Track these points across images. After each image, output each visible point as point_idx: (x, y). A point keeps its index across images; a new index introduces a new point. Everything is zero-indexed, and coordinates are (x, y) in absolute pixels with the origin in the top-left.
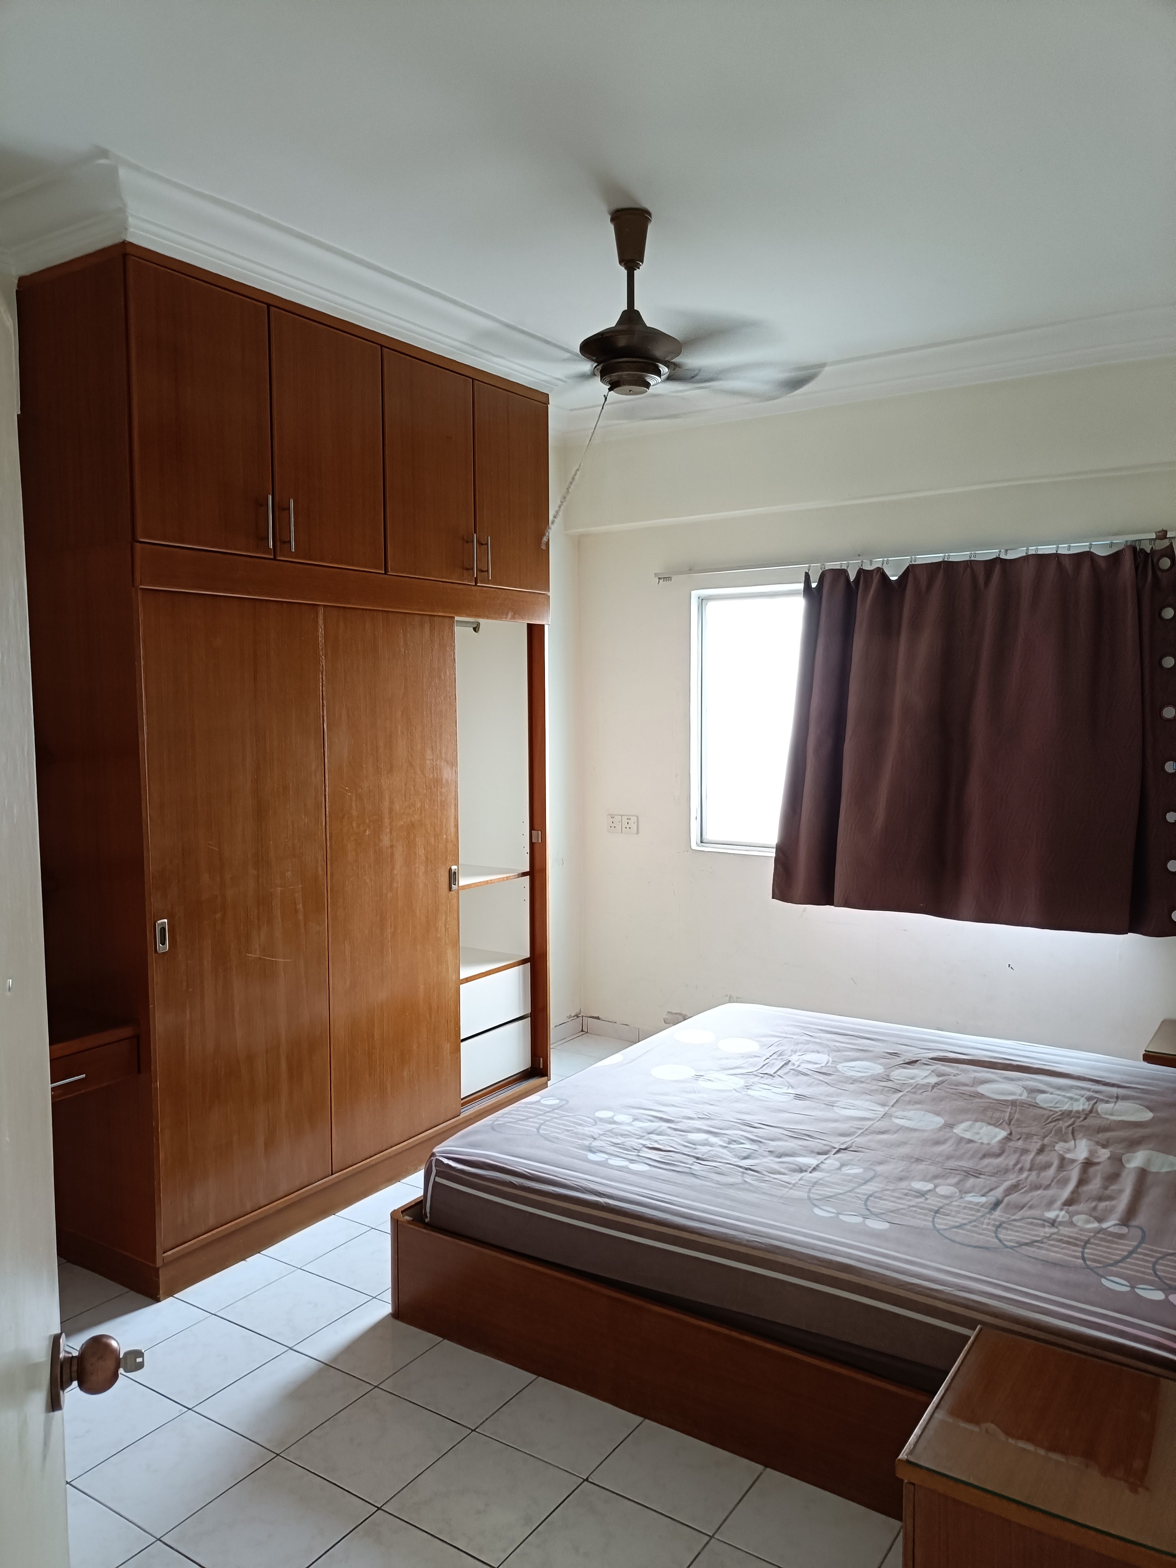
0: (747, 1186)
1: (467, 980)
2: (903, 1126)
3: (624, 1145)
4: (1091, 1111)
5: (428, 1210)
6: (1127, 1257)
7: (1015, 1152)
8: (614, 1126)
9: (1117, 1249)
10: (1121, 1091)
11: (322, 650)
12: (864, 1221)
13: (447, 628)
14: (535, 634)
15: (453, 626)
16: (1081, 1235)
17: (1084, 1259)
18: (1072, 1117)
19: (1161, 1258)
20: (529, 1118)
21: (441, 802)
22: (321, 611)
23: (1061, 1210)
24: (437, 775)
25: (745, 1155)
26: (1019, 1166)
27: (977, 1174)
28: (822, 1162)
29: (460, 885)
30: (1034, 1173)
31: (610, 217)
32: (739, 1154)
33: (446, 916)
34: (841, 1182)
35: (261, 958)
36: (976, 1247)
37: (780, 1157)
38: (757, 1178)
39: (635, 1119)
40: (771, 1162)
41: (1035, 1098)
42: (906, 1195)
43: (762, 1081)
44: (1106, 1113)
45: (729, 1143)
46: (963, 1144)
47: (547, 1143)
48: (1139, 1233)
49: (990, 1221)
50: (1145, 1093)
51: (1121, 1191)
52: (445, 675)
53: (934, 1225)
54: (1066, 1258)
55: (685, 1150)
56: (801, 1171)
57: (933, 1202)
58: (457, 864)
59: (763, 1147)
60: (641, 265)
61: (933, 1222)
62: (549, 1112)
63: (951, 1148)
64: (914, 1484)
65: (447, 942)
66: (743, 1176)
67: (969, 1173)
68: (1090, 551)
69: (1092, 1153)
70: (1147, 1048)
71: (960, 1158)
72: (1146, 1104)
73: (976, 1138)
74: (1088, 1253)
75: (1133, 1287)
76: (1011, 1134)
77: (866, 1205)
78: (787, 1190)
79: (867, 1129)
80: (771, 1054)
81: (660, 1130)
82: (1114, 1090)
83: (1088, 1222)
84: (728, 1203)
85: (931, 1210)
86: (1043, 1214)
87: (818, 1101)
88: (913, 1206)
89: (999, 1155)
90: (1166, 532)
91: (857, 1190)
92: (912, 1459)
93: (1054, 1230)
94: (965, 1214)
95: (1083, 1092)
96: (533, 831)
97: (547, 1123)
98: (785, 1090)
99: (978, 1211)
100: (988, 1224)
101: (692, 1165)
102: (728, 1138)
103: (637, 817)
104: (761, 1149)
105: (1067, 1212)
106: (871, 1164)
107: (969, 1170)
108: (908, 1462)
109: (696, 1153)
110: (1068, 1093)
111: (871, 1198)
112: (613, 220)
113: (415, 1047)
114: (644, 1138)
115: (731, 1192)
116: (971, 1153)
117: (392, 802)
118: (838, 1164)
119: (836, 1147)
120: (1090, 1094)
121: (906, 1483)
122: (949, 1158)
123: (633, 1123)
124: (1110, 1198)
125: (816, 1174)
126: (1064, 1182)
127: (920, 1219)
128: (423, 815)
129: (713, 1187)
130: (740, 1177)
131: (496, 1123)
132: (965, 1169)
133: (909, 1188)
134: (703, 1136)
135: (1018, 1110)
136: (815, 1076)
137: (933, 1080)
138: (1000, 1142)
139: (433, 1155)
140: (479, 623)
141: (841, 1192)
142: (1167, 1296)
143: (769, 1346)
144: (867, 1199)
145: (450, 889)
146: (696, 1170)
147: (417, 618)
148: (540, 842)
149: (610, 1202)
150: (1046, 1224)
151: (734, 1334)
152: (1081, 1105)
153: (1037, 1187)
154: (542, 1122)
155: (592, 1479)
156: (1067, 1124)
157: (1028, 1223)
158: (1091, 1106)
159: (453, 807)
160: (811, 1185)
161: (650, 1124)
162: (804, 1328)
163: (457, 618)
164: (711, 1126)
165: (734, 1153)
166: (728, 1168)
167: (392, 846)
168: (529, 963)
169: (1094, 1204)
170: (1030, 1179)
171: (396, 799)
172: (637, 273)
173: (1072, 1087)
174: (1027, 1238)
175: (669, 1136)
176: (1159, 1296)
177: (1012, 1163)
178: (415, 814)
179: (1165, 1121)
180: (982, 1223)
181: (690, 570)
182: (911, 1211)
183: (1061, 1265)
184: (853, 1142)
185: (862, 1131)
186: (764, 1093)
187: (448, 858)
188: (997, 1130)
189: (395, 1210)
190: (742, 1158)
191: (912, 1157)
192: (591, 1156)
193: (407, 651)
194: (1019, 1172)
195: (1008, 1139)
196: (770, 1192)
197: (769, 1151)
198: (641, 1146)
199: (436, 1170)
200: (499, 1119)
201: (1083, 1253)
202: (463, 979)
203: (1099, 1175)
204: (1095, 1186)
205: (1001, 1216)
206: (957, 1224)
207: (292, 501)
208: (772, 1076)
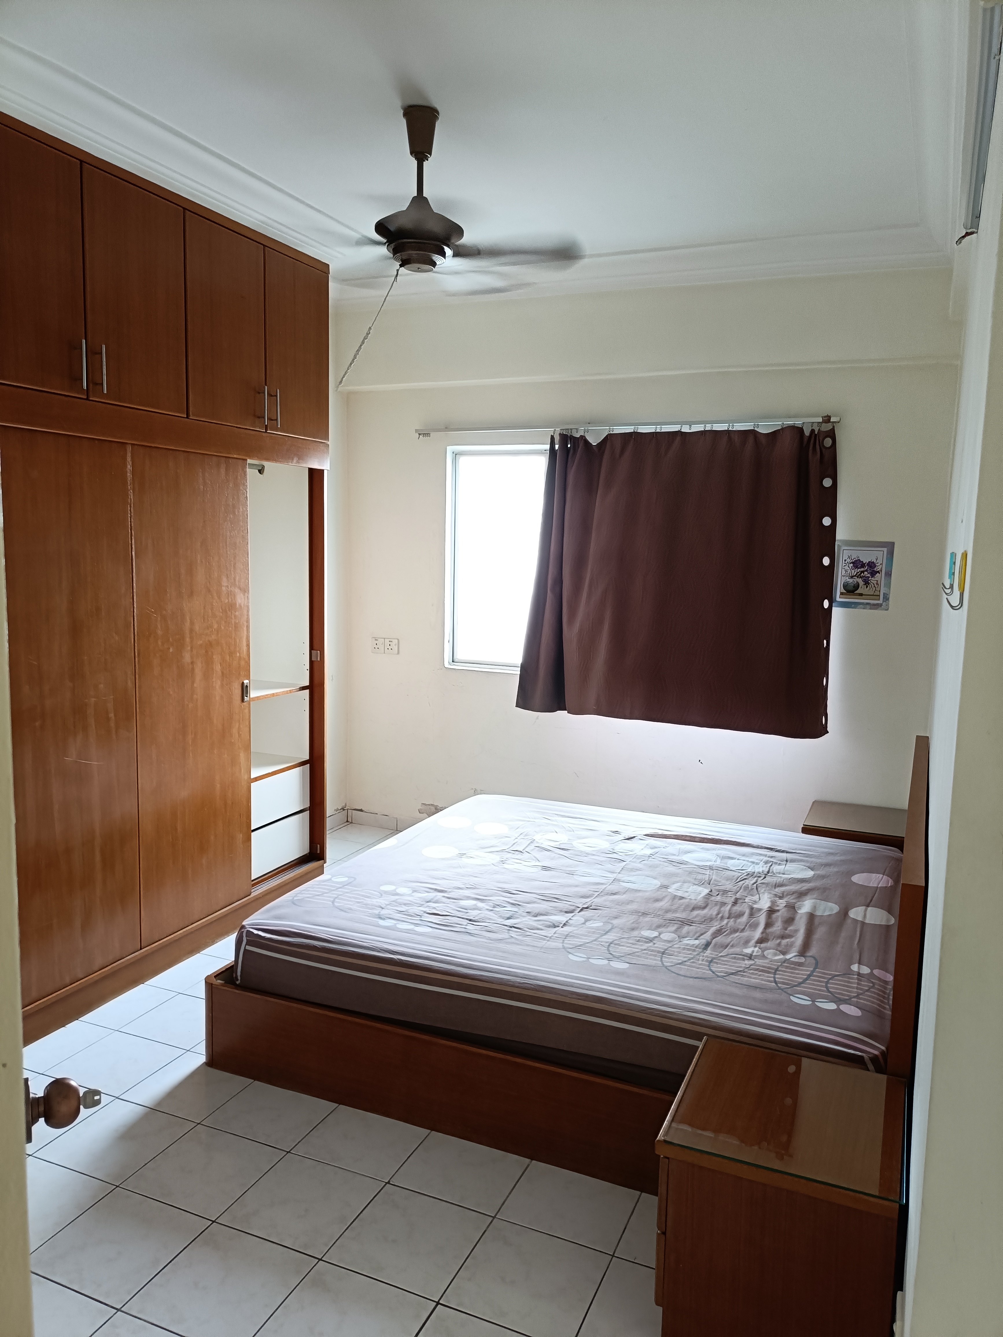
0: (513, 940)
1: (257, 779)
2: (629, 888)
3: (408, 912)
4: (768, 872)
5: (239, 974)
6: (806, 979)
7: (716, 905)
8: (397, 897)
9: (798, 974)
10: (789, 856)
11: (130, 484)
12: (609, 963)
13: (240, 469)
14: (315, 477)
15: (245, 467)
16: (771, 964)
17: (776, 982)
18: (755, 877)
19: (830, 979)
20: (324, 894)
21: (235, 623)
22: (129, 448)
23: (755, 947)
24: (232, 600)
25: (508, 916)
26: (720, 915)
27: (689, 923)
28: (570, 919)
29: (251, 697)
30: (732, 920)
31: (402, 111)
32: (503, 915)
33: (240, 724)
34: (587, 934)
35: (77, 761)
36: (696, 978)
37: (536, 916)
38: (520, 934)
39: (414, 891)
40: (529, 921)
41: (726, 863)
42: (638, 941)
43: (513, 856)
44: (779, 873)
45: (494, 907)
46: (676, 900)
47: (343, 913)
48: (813, 961)
49: (704, 958)
50: (807, 857)
51: (796, 931)
52: (239, 512)
53: (662, 963)
54: (763, 982)
55: (459, 914)
56: (555, 926)
57: (660, 945)
58: (249, 678)
59: (522, 909)
60: (429, 157)
61: (661, 961)
62: (340, 888)
63: (667, 904)
64: (668, 1158)
65: (240, 746)
66: (509, 933)
67: (685, 922)
68: (754, 430)
69: (773, 903)
70: (804, 823)
71: (675, 911)
72: (808, 865)
73: (685, 895)
74: (778, 978)
75: (813, 1001)
76: (711, 891)
77: (608, 950)
78: (546, 941)
79: (602, 892)
80: (518, 835)
81: (436, 899)
82: (784, 855)
83: (775, 955)
84: (500, 954)
85: (659, 952)
86: (743, 951)
87: (561, 871)
88: (645, 950)
89: (704, 908)
90: (829, 417)
91: (599, 940)
92: (668, 1139)
93: (752, 962)
94: (684, 953)
95: (762, 858)
96: (312, 651)
97: (339, 897)
98: (534, 863)
99: (694, 951)
100: (703, 960)
101: (466, 925)
102: (493, 903)
103: (398, 639)
104: (520, 910)
105: (759, 948)
106: (609, 919)
107: (684, 920)
108: (665, 1141)
109: (468, 916)
110: (750, 858)
111: (611, 945)
112: (405, 115)
113: (212, 838)
114: (423, 906)
115: (501, 945)
116: (683, 906)
117: (192, 623)
118: (583, 920)
119: (579, 906)
120: (767, 859)
121: (662, 1158)
122: (667, 911)
123: (413, 894)
124: (790, 936)
125: (566, 928)
126: (755, 926)
127: (651, 959)
128: (219, 635)
129: (486, 943)
130: (506, 934)
131: (295, 898)
132: (680, 919)
133: (640, 936)
134: (472, 903)
135: (714, 873)
136: (556, 852)
137: (648, 852)
138: (704, 897)
139: (243, 927)
140: (264, 466)
141: (588, 941)
142: (838, 1007)
143: (537, 1065)
144: (609, 945)
145: (243, 700)
146: (470, 930)
147: (214, 458)
148: (319, 660)
149: (402, 959)
150: (745, 958)
151: (509, 1058)
152: (761, 868)
153: (735, 931)
154: (336, 896)
155: (393, 1182)
156: (752, 882)
157: (732, 958)
158: (768, 868)
159: (245, 629)
160: (564, 937)
161: (427, 894)
162: (565, 1049)
163: (249, 461)
164: (477, 894)
165: (499, 915)
166: (496, 927)
167: (192, 663)
168: (309, 764)
169: (778, 941)
170: (730, 924)
171: (195, 620)
172: (425, 163)
173: (753, 854)
174: (734, 969)
175: (444, 903)
176: (832, 1006)
177: (715, 913)
178: (213, 634)
179: (823, 877)
180: (698, 960)
181: (446, 428)
182: (644, 953)
183: (760, 988)
184: (592, 903)
185: (598, 893)
186: (516, 866)
187: (241, 673)
188: (700, 889)
189: (208, 975)
190: (506, 918)
191: (639, 912)
192: (381, 922)
193: (205, 489)
194: (721, 920)
195: (710, 894)
196: (532, 944)
197: (527, 912)
198: (422, 912)
199: (247, 940)
200: (298, 895)
201: (774, 978)
202: (253, 778)
203: (780, 920)
204: (777, 927)
205: (711, 954)
206: (680, 962)
207: (104, 347)
208: (521, 852)
